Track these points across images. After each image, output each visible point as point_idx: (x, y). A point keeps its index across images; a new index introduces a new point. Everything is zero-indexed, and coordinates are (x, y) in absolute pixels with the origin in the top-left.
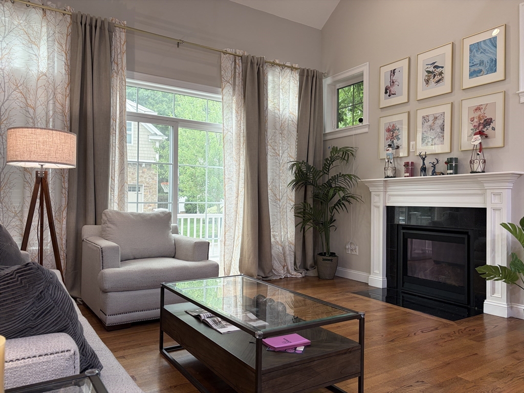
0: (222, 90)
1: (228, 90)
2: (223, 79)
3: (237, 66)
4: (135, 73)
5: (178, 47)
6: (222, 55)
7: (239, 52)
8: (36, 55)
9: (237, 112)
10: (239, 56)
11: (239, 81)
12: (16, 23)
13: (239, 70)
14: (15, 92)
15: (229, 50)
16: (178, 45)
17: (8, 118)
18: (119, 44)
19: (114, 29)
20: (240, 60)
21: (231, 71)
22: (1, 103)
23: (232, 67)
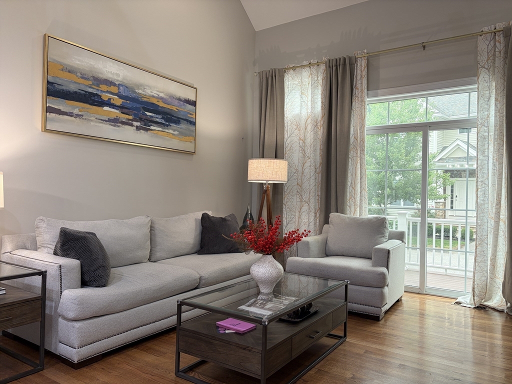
0: (478, 79)
1: (484, 76)
2: (479, 66)
3: (497, 44)
4: (379, 91)
5: (424, 49)
6: (479, 37)
7: (500, 26)
8: (304, 102)
9: (496, 100)
10: (500, 31)
11: (499, 62)
12: (296, 83)
13: (500, 46)
14: (296, 131)
15: (486, 29)
16: (424, 47)
17: (290, 150)
18: (359, 72)
19: (356, 61)
20: (501, 36)
21: (488, 53)
22: (285, 140)
23: (490, 47)
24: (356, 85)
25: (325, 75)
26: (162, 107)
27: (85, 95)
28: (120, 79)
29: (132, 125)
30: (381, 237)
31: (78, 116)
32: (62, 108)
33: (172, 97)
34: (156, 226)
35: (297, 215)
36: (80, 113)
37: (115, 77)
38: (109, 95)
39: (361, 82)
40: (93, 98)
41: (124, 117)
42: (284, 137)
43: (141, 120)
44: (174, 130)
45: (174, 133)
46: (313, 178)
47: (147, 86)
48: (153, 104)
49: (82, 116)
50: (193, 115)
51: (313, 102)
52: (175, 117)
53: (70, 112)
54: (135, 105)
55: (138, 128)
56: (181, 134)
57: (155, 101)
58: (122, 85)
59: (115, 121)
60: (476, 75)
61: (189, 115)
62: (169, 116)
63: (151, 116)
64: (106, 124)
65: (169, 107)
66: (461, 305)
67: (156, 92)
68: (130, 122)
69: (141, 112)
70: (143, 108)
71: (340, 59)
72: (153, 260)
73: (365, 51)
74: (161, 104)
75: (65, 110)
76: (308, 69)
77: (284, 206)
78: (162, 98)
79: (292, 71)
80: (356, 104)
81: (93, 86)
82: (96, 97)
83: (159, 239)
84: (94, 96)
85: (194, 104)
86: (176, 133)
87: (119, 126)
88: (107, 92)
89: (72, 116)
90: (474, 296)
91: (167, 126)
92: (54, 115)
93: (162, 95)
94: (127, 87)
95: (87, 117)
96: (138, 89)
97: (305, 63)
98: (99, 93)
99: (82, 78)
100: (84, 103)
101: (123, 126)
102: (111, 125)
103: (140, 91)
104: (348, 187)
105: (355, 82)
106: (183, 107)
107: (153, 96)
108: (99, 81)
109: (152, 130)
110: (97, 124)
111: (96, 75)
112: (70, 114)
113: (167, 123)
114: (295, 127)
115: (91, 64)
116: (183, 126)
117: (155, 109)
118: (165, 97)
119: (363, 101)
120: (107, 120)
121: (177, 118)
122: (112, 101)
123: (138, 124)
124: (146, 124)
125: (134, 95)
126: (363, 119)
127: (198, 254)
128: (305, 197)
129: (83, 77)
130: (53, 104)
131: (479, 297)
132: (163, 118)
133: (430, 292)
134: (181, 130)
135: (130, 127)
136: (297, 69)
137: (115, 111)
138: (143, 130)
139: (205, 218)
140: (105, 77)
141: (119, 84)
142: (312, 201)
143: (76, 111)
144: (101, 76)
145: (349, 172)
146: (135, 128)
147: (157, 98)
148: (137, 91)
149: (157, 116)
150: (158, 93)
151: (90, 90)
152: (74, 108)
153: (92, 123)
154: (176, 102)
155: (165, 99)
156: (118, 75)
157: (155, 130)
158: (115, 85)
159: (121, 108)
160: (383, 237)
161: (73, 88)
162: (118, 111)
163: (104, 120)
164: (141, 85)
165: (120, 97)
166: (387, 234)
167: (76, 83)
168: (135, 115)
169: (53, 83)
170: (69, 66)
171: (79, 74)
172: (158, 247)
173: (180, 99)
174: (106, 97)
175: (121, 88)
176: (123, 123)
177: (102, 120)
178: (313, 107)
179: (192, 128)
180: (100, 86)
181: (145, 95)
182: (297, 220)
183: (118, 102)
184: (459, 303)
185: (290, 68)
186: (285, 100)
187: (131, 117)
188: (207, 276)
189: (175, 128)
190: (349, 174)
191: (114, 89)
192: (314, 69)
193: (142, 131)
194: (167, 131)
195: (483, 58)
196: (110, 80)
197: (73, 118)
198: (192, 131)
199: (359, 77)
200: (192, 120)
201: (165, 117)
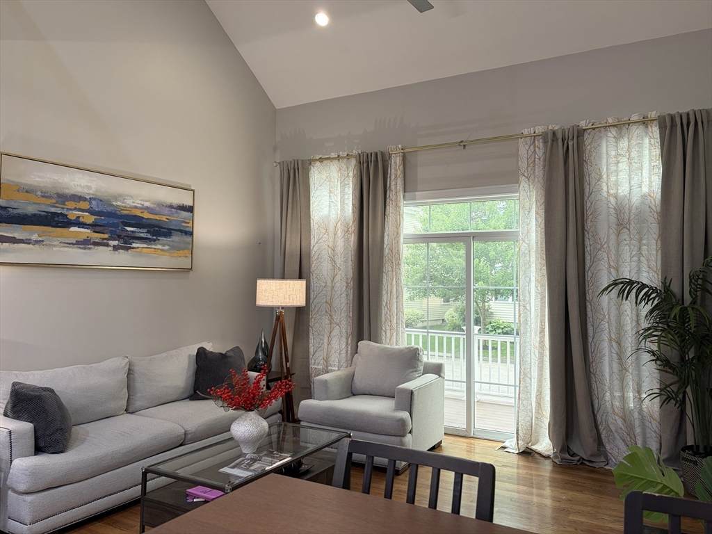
0: (519, 186)
1: (524, 184)
2: (520, 172)
3: (537, 149)
4: (417, 193)
6: (520, 139)
7: (540, 129)
8: (333, 202)
9: (537, 213)
10: (539, 136)
11: (539, 171)
12: (324, 177)
13: (540, 153)
14: (325, 235)
15: (526, 132)
16: (464, 146)
17: (318, 258)
18: (393, 170)
19: (390, 157)
20: (541, 141)
21: (528, 159)
22: (312, 248)
23: (530, 153)
24: (390, 187)
25: (355, 172)
26: (148, 219)
27: (46, 216)
28: (91, 192)
29: (107, 245)
30: (413, 372)
31: (37, 242)
32: (17, 235)
33: (161, 205)
34: (136, 369)
35: (326, 341)
36: (40, 239)
37: (86, 191)
38: (77, 213)
39: (396, 183)
40: (56, 219)
41: (97, 237)
42: (310, 243)
43: (119, 237)
44: (164, 245)
45: (164, 248)
46: (344, 295)
47: (128, 195)
48: (136, 216)
49: (43, 241)
50: (188, 223)
51: (343, 202)
52: (165, 228)
53: (27, 239)
54: (111, 221)
55: (115, 248)
56: (173, 248)
57: (138, 213)
58: (94, 199)
59: (85, 243)
60: (518, 182)
61: (183, 224)
62: (157, 229)
63: (132, 232)
64: (73, 248)
65: (157, 217)
66: (506, 450)
67: (140, 202)
68: (105, 241)
69: (120, 228)
70: (122, 222)
71: (371, 154)
72: (130, 410)
73: (400, 146)
74: (146, 215)
75: (21, 238)
76: (337, 162)
77: (310, 329)
78: (147, 208)
79: (318, 164)
80: (390, 209)
81: (57, 205)
82: (60, 217)
83: (139, 385)
84: (58, 216)
85: (190, 209)
86: (167, 247)
87: (90, 248)
88: (75, 209)
89: (29, 243)
90: (518, 440)
91: (155, 240)
92: (7, 244)
93: (147, 204)
94: (101, 201)
95: (48, 242)
96: (116, 200)
97: (333, 155)
98: (65, 212)
99: (43, 197)
100: (44, 226)
101: (96, 247)
102: (80, 248)
103: (119, 203)
104: (383, 308)
105: (388, 183)
106: (176, 215)
107: (136, 207)
108: (63, 198)
109: (134, 248)
110: (62, 249)
111: (60, 192)
112: (27, 242)
113: (155, 238)
114: (324, 231)
115: (54, 179)
116: (176, 238)
117: (138, 222)
118: (152, 206)
119: (397, 206)
120: (75, 242)
121: (167, 229)
122: (81, 220)
123: (116, 243)
124: (126, 242)
125: (109, 209)
126: (398, 226)
127: (191, 400)
128: (336, 318)
129: (45, 195)
130: (7, 232)
131: (523, 441)
132: (148, 232)
133: (478, 435)
134: (171, 243)
135: (105, 248)
136: (325, 162)
137: (86, 230)
138: (122, 249)
139: (202, 354)
140: (72, 192)
141: (90, 199)
142: (344, 322)
143: (35, 237)
144: (67, 191)
145: (384, 289)
146: (111, 248)
147: (141, 208)
148: (114, 203)
149: (141, 230)
150: (142, 203)
151: (53, 210)
152: (32, 234)
153: (54, 249)
154: (167, 211)
155: (152, 209)
156: (89, 188)
157: (138, 247)
158: (85, 199)
159: (94, 227)
160: (416, 371)
161: (31, 210)
162: (89, 231)
163: (70, 244)
164: (120, 196)
165: (92, 212)
166: (422, 368)
167: (34, 203)
168: (111, 232)
169: (6, 208)
170: (26, 185)
171: (39, 193)
172: (139, 395)
173: (171, 207)
174: (72, 215)
175: (93, 202)
176: (96, 244)
177: (67, 243)
178: (343, 209)
179: (188, 239)
180: (67, 203)
181: (125, 207)
182: (326, 347)
183: (90, 219)
184: (504, 448)
185: (317, 160)
186: (311, 198)
187: (106, 236)
188: (193, 430)
189: (165, 242)
190: (384, 292)
191: (85, 205)
192: (343, 164)
193: (121, 251)
194: (153, 246)
195: (523, 164)
196: (79, 194)
197: (31, 246)
198: (189, 243)
199: (393, 177)
200: (187, 229)
201: (152, 230)
